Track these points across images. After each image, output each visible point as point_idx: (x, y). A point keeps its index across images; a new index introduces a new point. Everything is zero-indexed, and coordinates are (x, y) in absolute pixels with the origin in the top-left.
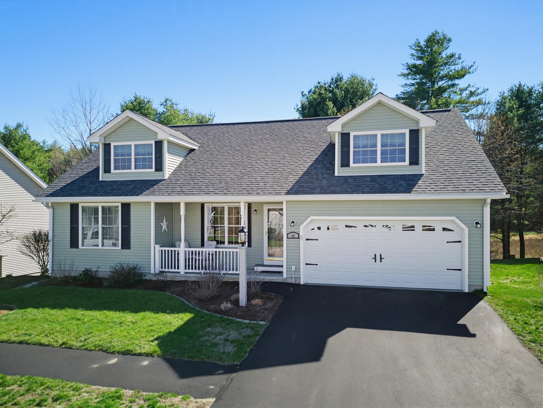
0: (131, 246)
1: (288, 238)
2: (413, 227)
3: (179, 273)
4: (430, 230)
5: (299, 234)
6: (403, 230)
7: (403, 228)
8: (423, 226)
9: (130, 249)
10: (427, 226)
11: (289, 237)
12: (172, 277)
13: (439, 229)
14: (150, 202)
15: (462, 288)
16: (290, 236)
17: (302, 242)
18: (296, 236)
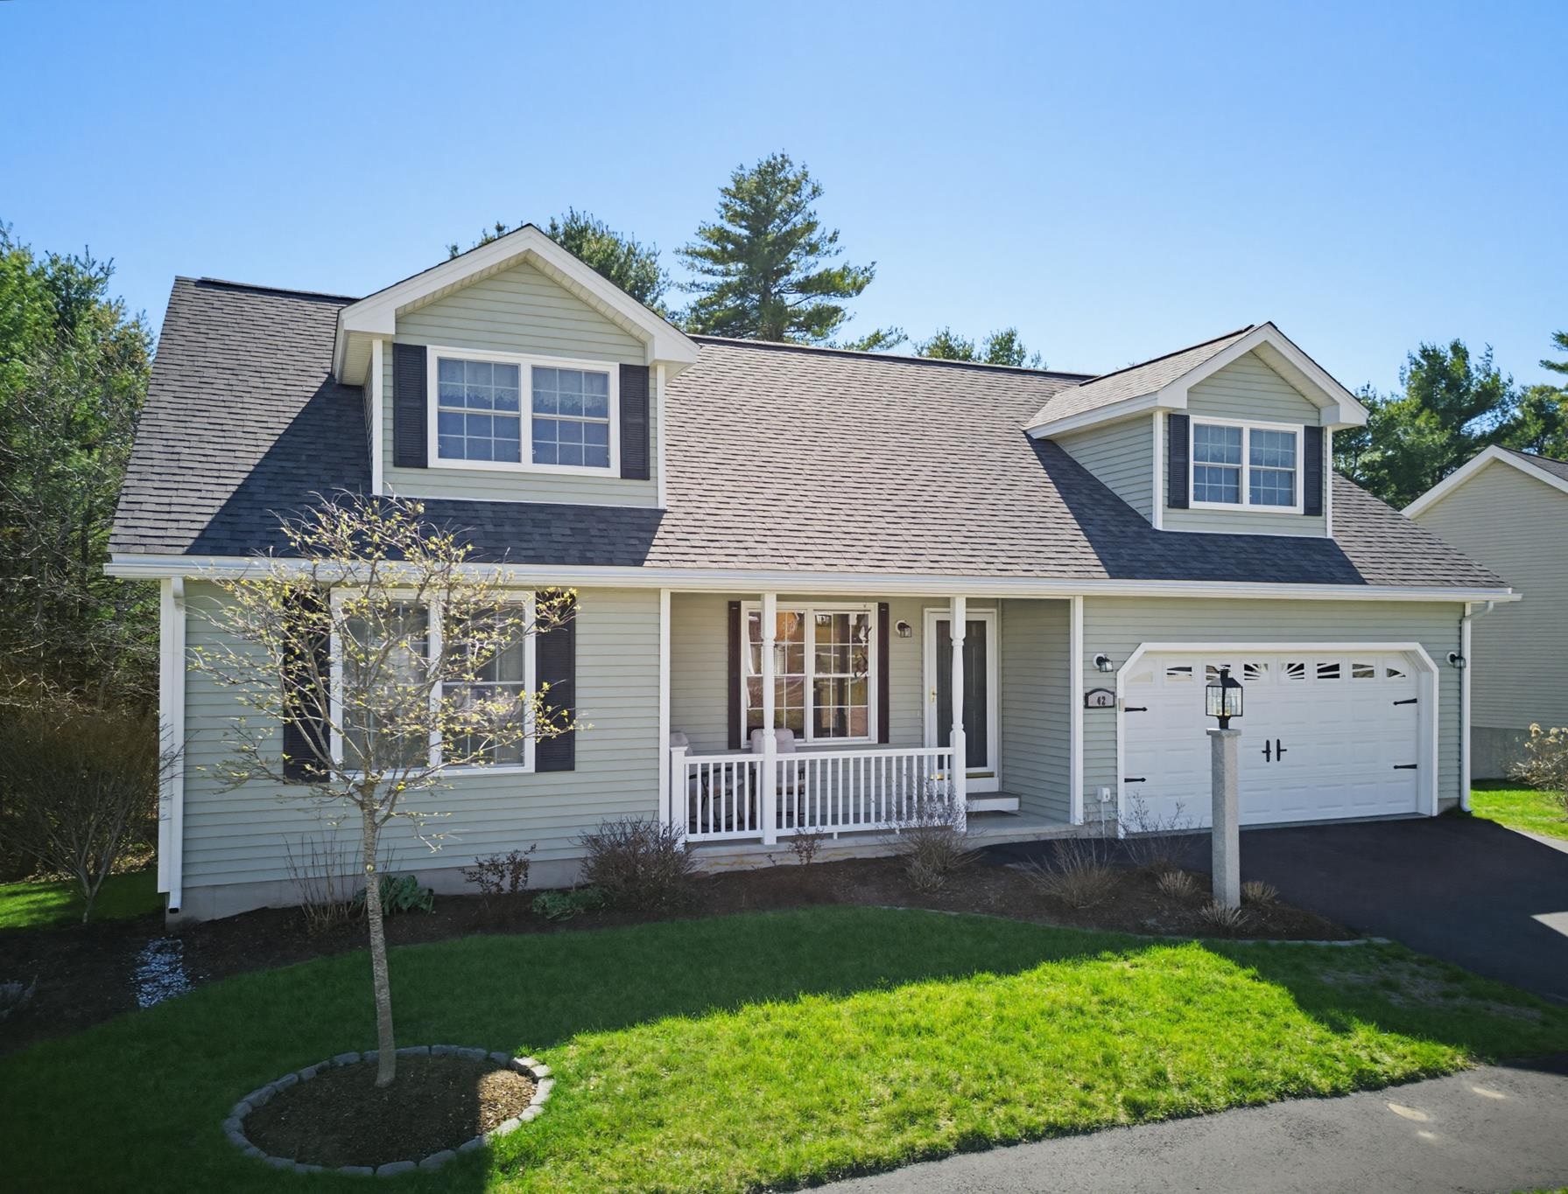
0: (578, 757)
1: (1086, 706)
2: (1336, 667)
3: (758, 841)
4: (1365, 675)
5: (1115, 697)
6: (1319, 677)
7: (1319, 671)
8: (1355, 666)
9: (573, 769)
10: (1362, 666)
11: (1090, 705)
12: (734, 859)
13: (1380, 673)
14: (657, 591)
15: (1417, 808)
16: (1093, 700)
17: (1121, 715)
18: (1109, 702)
